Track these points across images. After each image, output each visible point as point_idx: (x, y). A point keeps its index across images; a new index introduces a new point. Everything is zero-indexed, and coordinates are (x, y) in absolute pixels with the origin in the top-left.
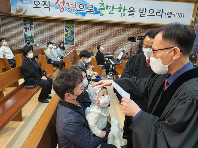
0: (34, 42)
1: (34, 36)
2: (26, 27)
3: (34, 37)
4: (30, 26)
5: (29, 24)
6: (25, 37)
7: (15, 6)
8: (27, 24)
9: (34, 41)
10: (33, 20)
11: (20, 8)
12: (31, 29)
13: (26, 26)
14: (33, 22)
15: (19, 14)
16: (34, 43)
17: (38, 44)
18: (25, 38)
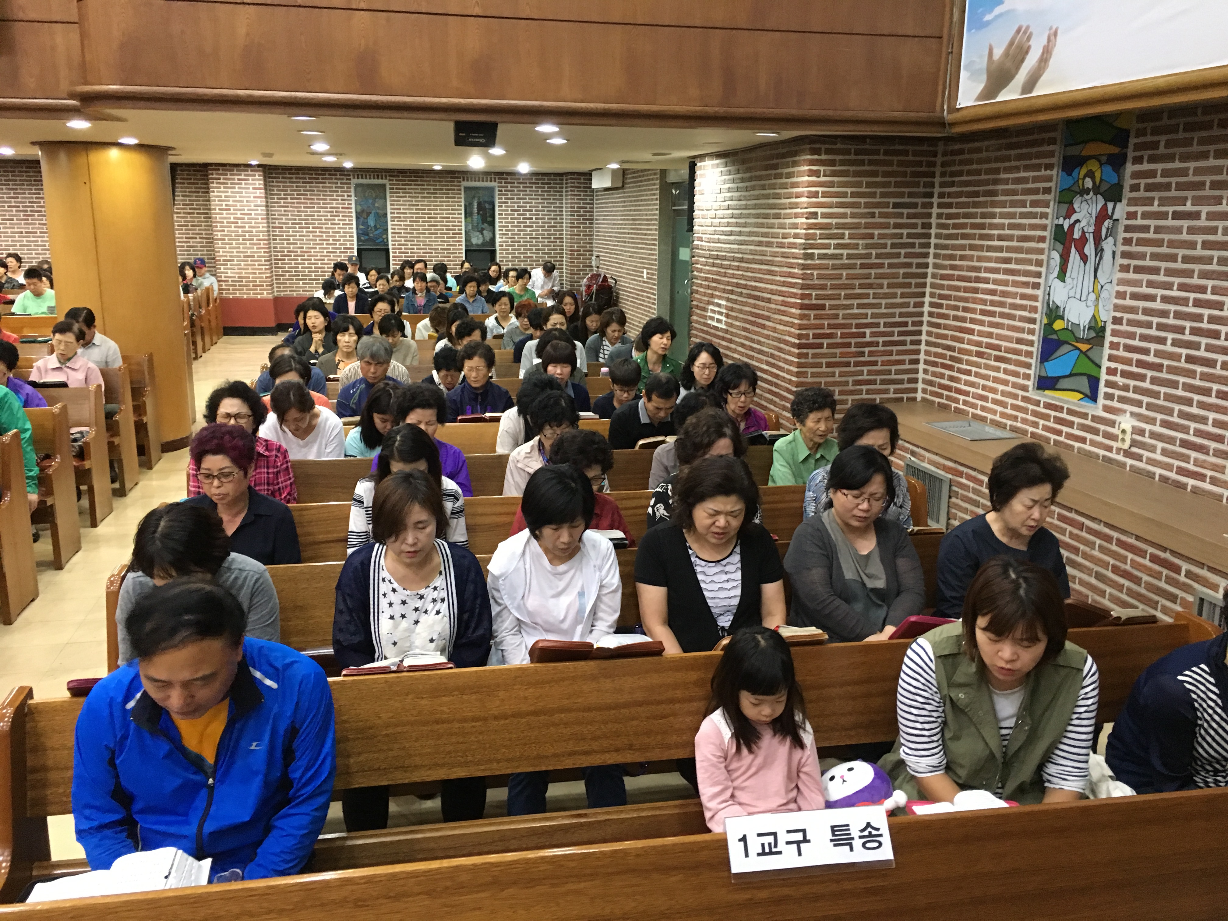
0: (1103, 389)
1: (1109, 327)
2: (1072, 226)
3: (1109, 338)
4: (1102, 216)
5: (1096, 190)
6: (1049, 326)
7: (988, 23)
8: (1084, 192)
9: (1104, 377)
10: (1133, 141)
11: (1011, 43)
12: (1099, 251)
13: (1071, 211)
14: (1130, 168)
15: (999, 99)
16: (1101, 401)
17: (1126, 423)
18: (1046, 341)
